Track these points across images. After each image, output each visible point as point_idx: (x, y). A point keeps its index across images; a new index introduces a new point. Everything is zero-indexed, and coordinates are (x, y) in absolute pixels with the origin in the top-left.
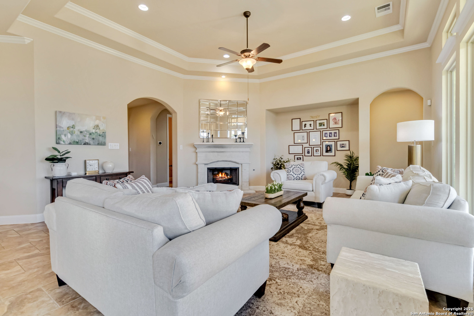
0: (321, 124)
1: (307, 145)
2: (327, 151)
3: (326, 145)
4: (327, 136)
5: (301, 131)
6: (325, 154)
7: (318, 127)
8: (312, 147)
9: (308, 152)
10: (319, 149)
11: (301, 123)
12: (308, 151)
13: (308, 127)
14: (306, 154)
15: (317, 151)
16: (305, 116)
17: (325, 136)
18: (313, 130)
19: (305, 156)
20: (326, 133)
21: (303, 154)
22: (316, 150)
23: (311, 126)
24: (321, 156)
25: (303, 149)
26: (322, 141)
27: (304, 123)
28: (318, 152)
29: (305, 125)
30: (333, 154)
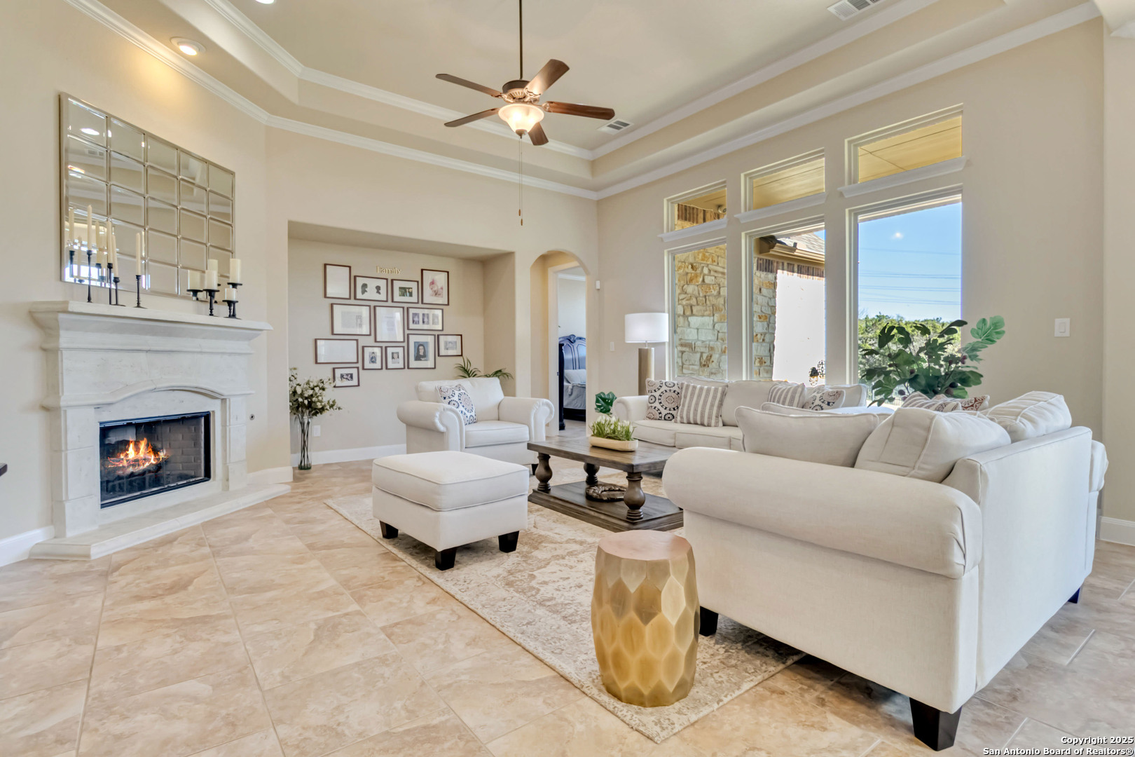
0: (404, 291)
1: (370, 341)
2: (418, 358)
3: (415, 343)
4: (418, 322)
5: (352, 301)
6: (413, 363)
7: (397, 298)
8: (384, 345)
9: (373, 360)
10: (400, 350)
11: (353, 280)
12: (373, 355)
13: (371, 294)
14: (368, 365)
15: (395, 356)
16: (363, 262)
17: (413, 321)
18: (385, 303)
19: (363, 369)
20: (415, 315)
21: (360, 365)
22: (393, 353)
23: (380, 293)
24: (404, 368)
25: (361, 351)
26: (407, 332)
27: (360, 282)
28: (396, 360)
29: (365, 286)
30: (430, 364)
